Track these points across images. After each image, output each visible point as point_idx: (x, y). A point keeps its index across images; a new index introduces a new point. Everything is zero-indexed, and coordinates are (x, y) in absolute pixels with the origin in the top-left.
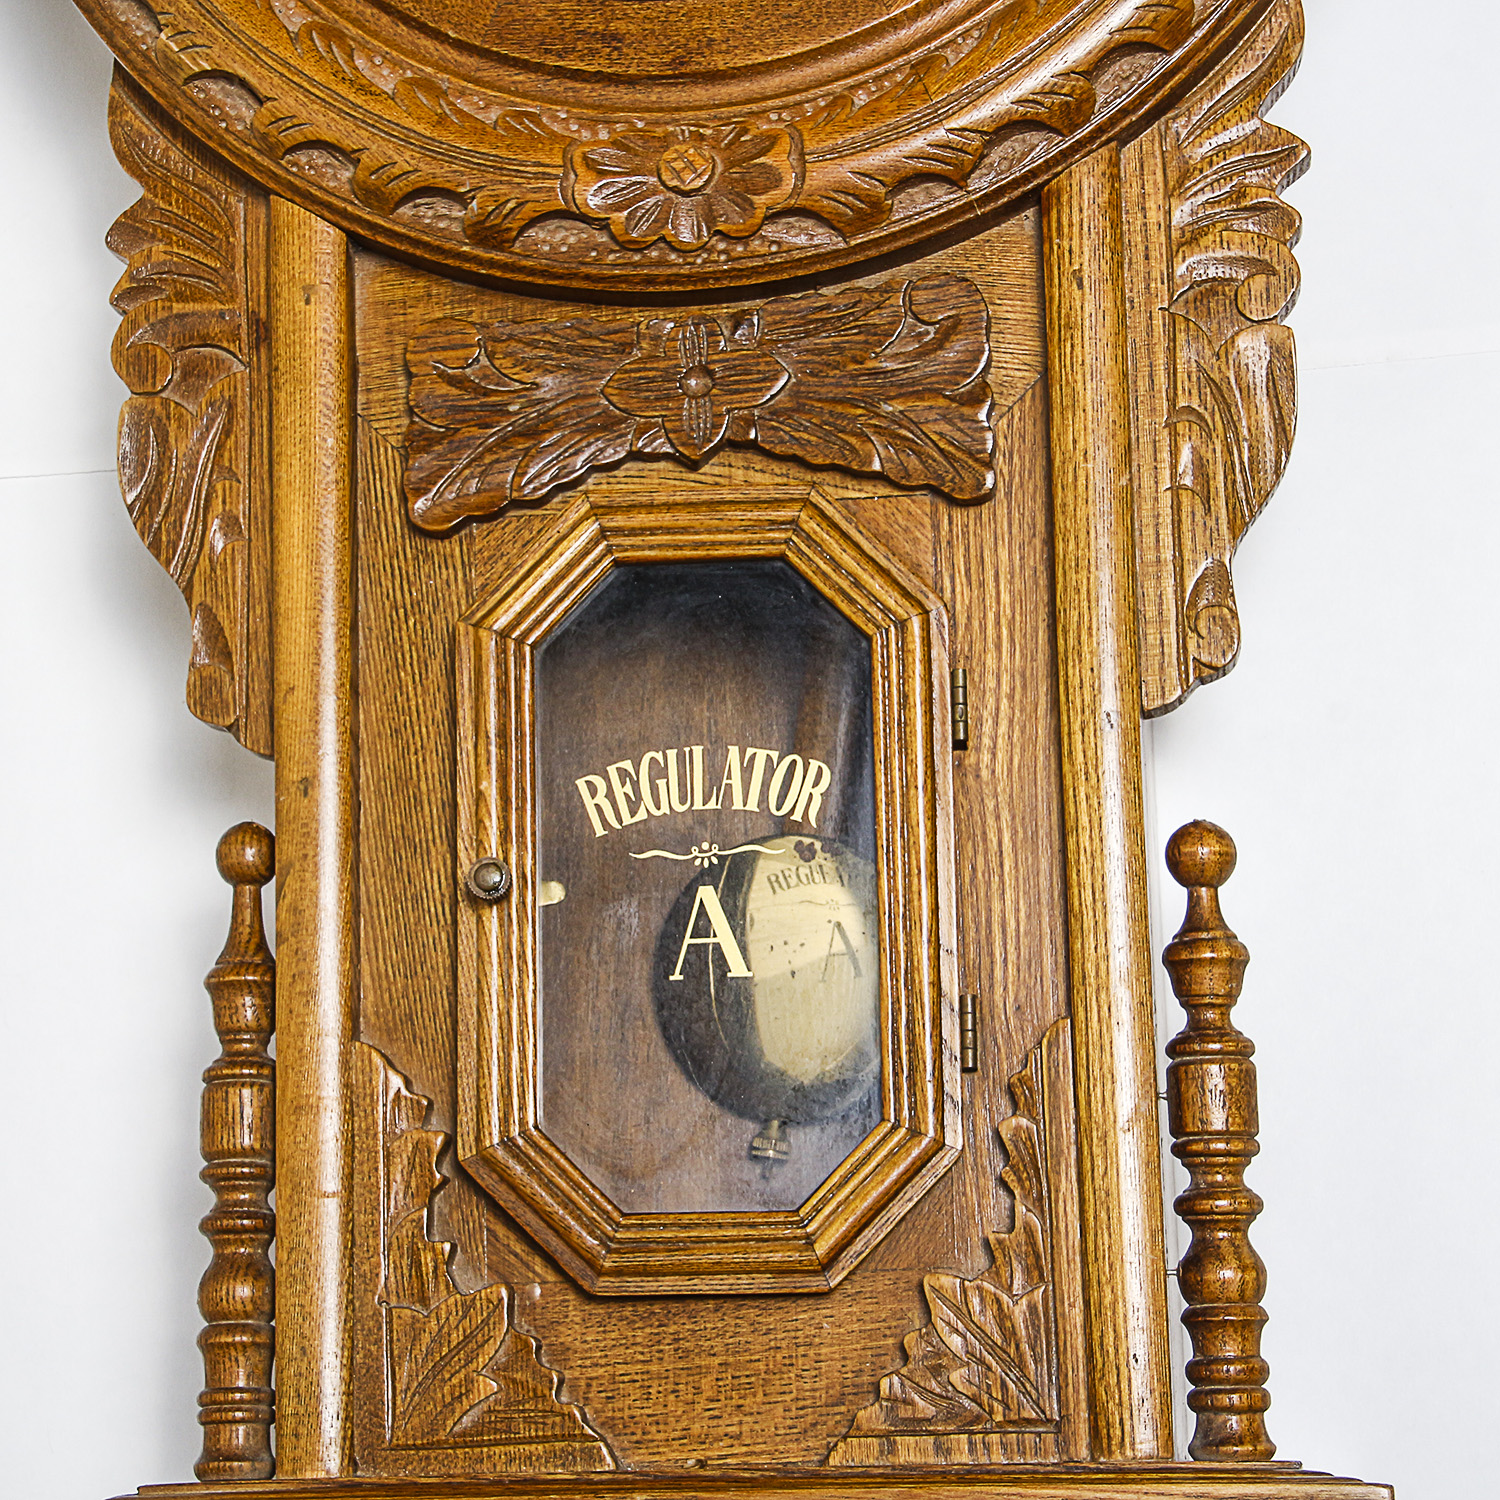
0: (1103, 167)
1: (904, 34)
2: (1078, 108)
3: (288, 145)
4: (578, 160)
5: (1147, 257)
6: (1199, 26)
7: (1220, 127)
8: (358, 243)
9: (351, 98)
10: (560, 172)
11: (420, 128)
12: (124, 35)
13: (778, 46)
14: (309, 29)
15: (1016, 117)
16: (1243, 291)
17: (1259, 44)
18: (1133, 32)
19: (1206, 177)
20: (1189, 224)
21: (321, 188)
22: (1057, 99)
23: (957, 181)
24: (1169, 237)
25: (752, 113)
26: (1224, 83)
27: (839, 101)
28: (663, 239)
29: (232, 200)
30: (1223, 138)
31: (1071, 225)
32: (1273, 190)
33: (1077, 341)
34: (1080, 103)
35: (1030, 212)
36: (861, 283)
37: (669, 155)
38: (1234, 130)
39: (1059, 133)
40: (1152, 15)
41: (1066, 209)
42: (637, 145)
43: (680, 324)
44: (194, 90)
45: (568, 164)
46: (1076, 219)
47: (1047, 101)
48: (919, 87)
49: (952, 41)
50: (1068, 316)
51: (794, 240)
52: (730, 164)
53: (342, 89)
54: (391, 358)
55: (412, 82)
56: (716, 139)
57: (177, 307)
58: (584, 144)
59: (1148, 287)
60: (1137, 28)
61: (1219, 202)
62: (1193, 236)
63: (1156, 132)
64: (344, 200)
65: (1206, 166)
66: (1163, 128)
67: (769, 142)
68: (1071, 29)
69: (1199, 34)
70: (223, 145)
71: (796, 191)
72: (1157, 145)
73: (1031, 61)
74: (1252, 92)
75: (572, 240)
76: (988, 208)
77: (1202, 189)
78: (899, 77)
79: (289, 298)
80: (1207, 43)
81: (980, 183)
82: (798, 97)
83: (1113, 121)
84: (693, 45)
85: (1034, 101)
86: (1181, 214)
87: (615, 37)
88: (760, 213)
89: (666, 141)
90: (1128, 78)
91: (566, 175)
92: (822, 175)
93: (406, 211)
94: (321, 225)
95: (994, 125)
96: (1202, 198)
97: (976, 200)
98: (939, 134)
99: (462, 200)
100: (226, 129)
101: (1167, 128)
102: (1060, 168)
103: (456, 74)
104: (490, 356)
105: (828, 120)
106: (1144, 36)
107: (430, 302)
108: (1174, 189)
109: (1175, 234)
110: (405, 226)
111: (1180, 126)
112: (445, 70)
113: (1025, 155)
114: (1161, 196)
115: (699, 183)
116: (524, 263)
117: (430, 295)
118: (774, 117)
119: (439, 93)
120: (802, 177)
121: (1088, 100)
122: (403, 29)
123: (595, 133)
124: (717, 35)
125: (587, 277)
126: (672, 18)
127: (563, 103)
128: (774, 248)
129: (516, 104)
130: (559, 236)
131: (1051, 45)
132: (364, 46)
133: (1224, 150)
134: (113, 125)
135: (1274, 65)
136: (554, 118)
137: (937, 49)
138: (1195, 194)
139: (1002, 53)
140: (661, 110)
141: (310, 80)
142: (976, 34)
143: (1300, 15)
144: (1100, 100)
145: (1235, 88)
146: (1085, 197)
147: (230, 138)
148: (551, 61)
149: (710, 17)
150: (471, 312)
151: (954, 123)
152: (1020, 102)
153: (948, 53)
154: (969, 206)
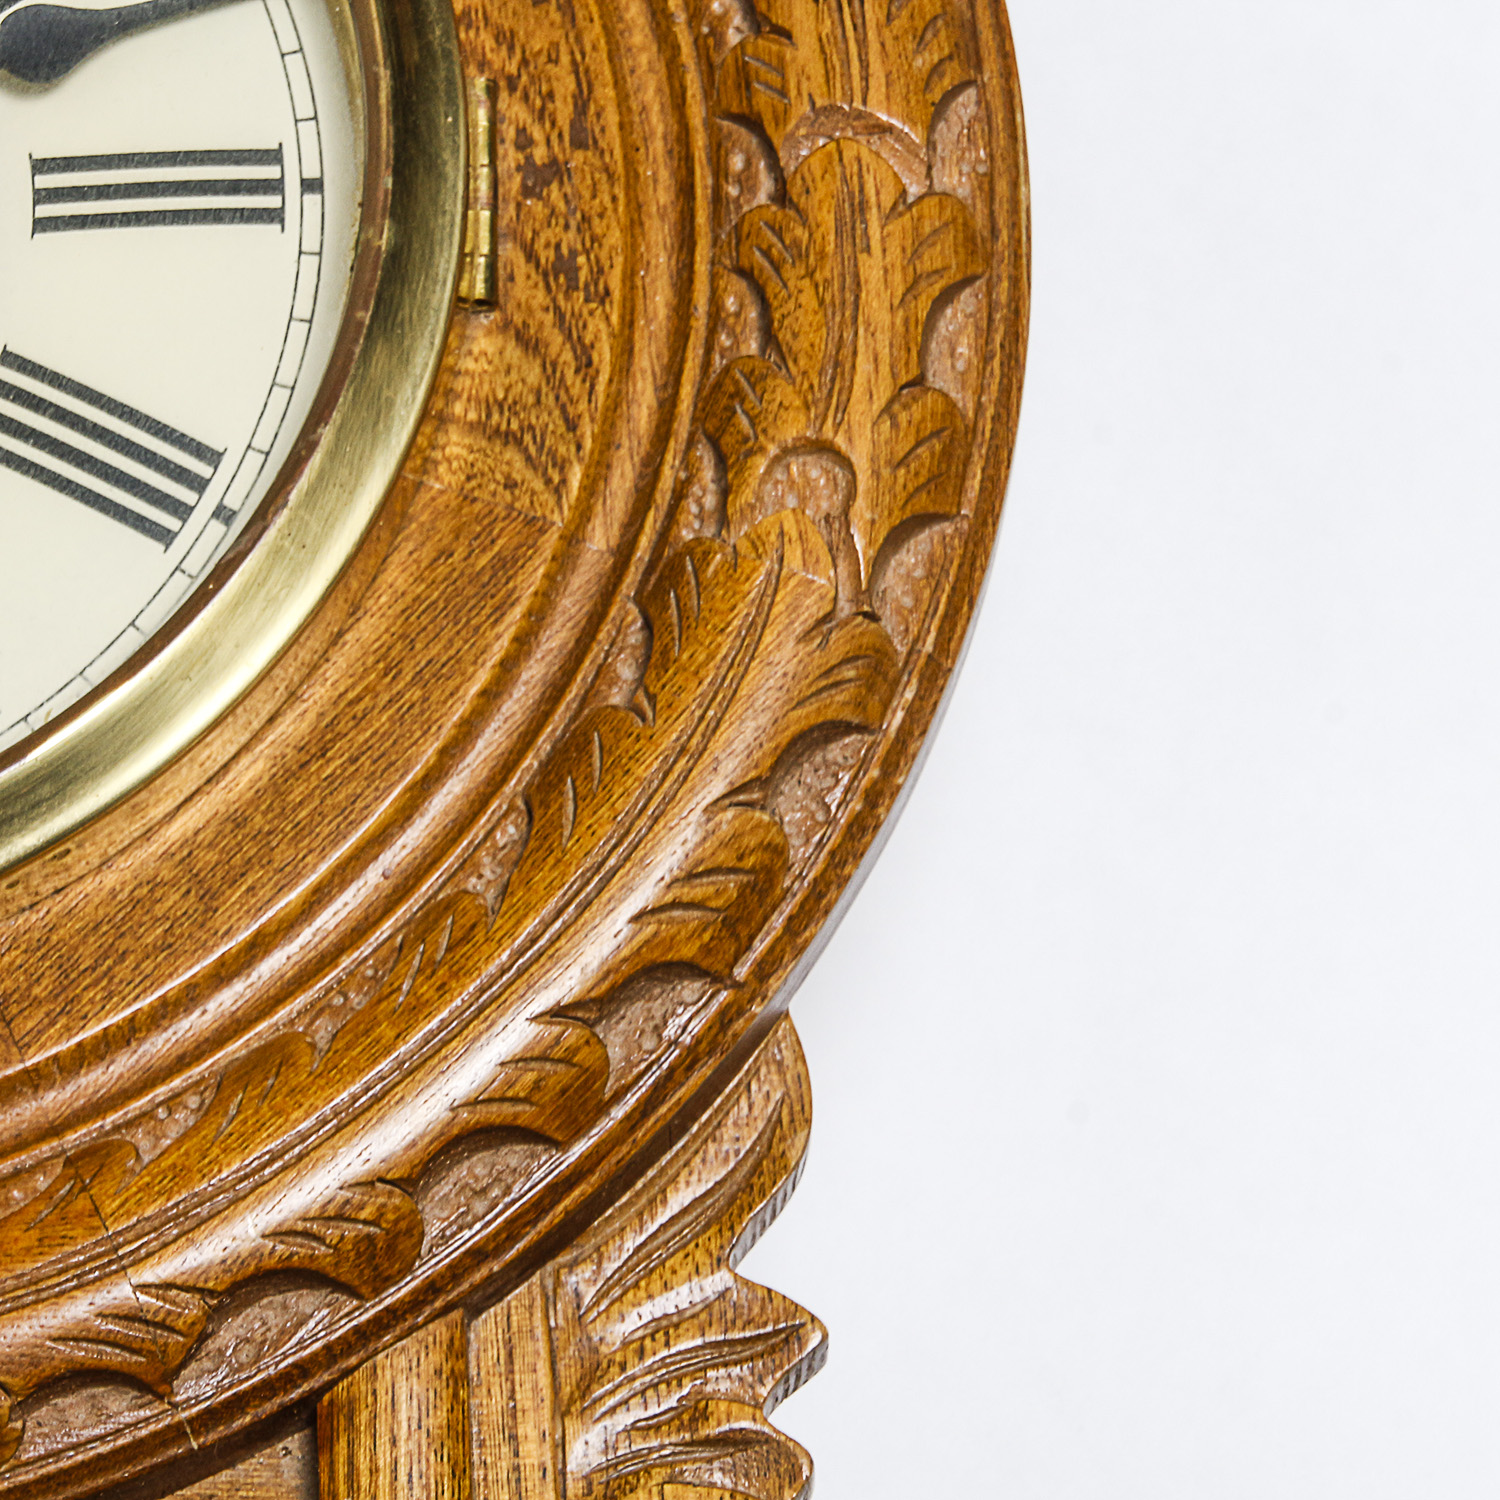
0: (436, 1357)
1: (54, 1100)
2: (391, 1247)
6: (618, 1097)
7: (657, 1285)
15: (272, 1263)
17: (728, 1132)
18: (494, 1107)
19: (633, 1378)
20: (600, 1469)
22: (351, 1231)
23: (152, 1384)
24: (562, 1494)
26: (664, 1201)
30: (665, 1304)
31: (374, 1471)
32: (758, 1406)
34: (393, 1238)
35: (294, 1442)
38: (684, 1289)
39: (352, 1292)
40: (530, 1077)
41: (365, 1440)
46: (384, 1459)
47: (331, 1233)
48: (82, 1203)
49: (147, 1115)
60: (503, 1099)
61: (658, 1427)
62: (608, 1493)
63: (536, 1290)
65: (631, 1358)
66: (549, 1283)
68: (377, 1099)
69: (619, 1112)
72: (538, 1315)
73: (300, 1157)
74: (717, 1219)
76: (212, 1437)
77: (626, 1402)
78: (42, 1182)
80: (633, 1129)
83: (456, 1272)
85: (306, 1234)
90: (484, 1191)
95: (228, 1279)
96: (624, 1419)
97: (190, 1421)
98: (120, 1292)
101: (558, 1283)
102: (353, 1360)
106: (516, 1116)
108: (572, 1401)
109: (573, 1490)
111: (583, 1281)
113: (285, 1333)
114: (546, 1412)
121: (409, 1232)
131: (338, 1129)
133: (665, 1328)
135: (756, 1169)
137: (116, 1128)
138: (613, 1410)
139: (245, 1142)
142: (193, 1101)
143: (803, 1081)
144: (433, 1230)
145: (685, 1211)
146: (403, 1416)
151: (150, 1274)
152: (278, 1234)
153: (140, 1137)
154: (176, 1433)
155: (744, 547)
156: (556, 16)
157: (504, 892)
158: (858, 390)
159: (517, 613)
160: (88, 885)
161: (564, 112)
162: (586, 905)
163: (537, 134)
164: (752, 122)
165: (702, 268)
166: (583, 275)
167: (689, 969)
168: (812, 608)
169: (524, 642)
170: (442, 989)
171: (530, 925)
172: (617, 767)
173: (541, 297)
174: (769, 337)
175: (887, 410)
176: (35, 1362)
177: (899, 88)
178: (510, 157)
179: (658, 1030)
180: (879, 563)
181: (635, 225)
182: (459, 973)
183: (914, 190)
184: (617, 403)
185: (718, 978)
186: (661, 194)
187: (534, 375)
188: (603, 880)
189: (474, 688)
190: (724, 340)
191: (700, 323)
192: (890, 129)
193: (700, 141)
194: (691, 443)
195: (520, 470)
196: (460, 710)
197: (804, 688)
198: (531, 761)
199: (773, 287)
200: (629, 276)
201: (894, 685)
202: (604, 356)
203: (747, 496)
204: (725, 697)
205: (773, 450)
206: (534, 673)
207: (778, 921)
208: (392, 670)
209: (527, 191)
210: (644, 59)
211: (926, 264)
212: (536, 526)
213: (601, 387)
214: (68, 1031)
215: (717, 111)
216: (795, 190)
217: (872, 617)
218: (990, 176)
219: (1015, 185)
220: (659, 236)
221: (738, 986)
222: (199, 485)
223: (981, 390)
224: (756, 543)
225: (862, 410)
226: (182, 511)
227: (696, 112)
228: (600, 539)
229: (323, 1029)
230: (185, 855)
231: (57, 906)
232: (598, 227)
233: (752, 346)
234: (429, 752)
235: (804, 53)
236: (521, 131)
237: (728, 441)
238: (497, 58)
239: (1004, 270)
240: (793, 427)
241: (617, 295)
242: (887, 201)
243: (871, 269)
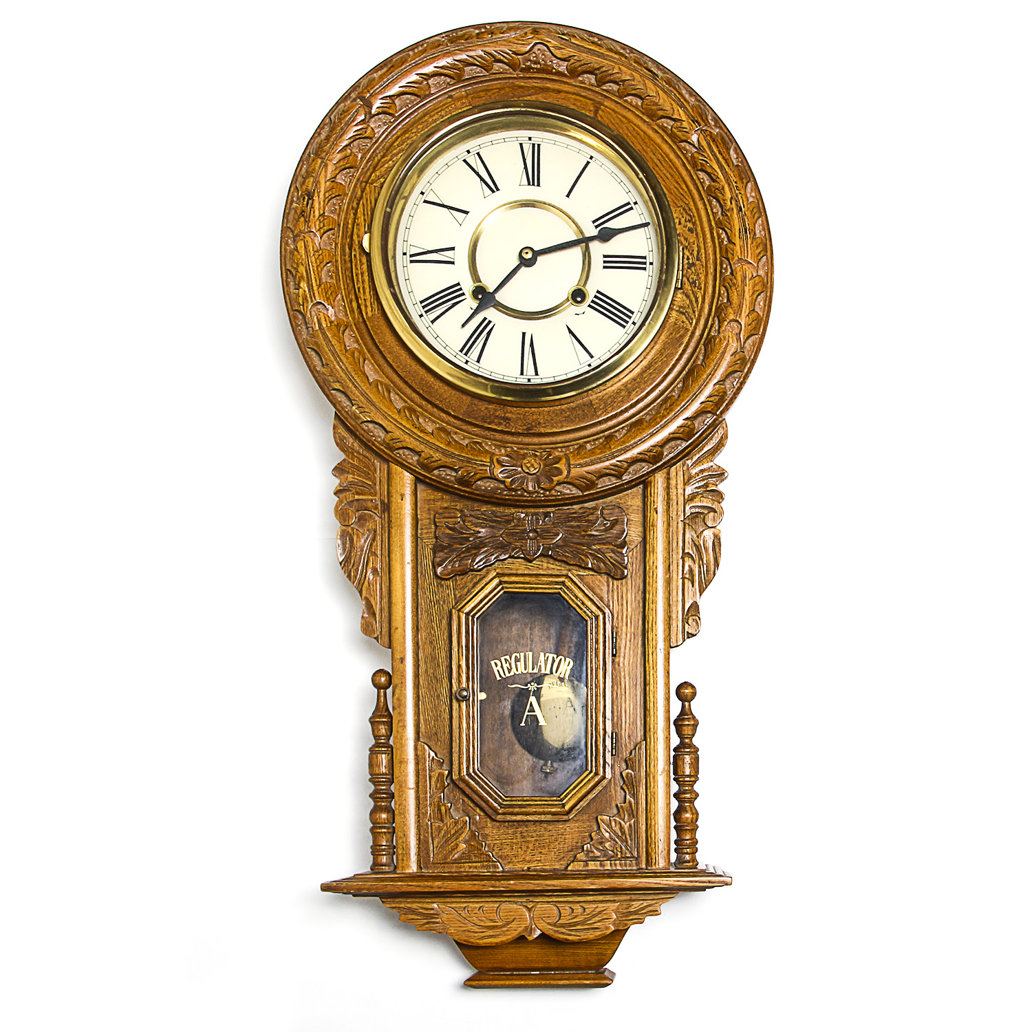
0: (665, 475)
1: (603, 426)
2: (658, 457)
3: (397, 447)
4: (495, 461)
5: (677, 504)
6: (696, 433)
7: (701, 464)
8: (418, 480)
9: (419, 434)
10: (489, 464)
11: (442, 446)
12: (340, 405)
13: (562, 427)
14: (404, 408)
15: (637, 458)
16: (706, 517)
17: (714, 439)
19: (696, 480)
20: (691, 494)
21: (407, 462)
22: (652, 454)
23: (619, 477)
24: (684, 498)
25: (552, 448)
27: (582, 447)
28: (523, 488)
29: (375, 461)
30: (703, 467)
31: (654, 493)
32: (717, 486)
33: (655, 530)
34: (658, 455)
35: (641, 486)
36: (586, 505)
37: (525, 461)
38: (706, 465)
39: (652, 464)
40: (682, 429)
41: (653, 488)
42: (515, 456)
43: (527, 515)
44: (363, 426)
45: (492, 461)
46: (656, 491)
47: (648, 454)
48: (608, 445)
49: (618, 430)
50: (653, 523)
51: (566, 491)
52: (545, 466)
53: (415, 431)
54: (429, 519)
55: (438, 429)
56: (541, 456)
57: (357, 497)
58: (497, 455)
59: (677, 514)
60: (677, 433)
61: (700, 488)
62: (692, 497)
63: (682, 464)
64: (415, 466)
65: (696, 476)
67: (558, 460)
68: (656, 431)
69: (697, 436)
70: (374, 445)
71: (567, 477)
72: (682, 468)
73: (643, 441)
74: (712, 453)
75: (492, 486)
76: (628, 485)
77: (695, 483)
78: (601, 440)
79: (396, 498)
80: (699, 438)
81: (626, 478)
82: (568, 444)
83: (669, 461)
84: (534, 424)
85: (645, 454)
86: (689, 490)
87: (508, 419)
88: (555, 483)
89: (524, 456)
90: (674, 448)
91: (491, 465)
92: (575, 472)
93: (436, 472)
94: (408, 474)
95: (631, 460)
96: (695, 486)
97: (625, 482)
98: (614, 462)
99: (456, 471)
100: (375, 440)
101: (685, 463)
102: (652, 474)
103: (454, 427)
104: (464, 521)
105: (578, 454)
106: (680, 436)
107: (444, 501)
108: (687, 482)
109: (686, 497)
110: (436, 476)
111: (689, 462)
112: (450, 425)
113: (641, 469)
114: (682, 484)
115: (535, 472)
116: (476, 492)
117: (443, 498)
118: (560, 450)
119: (448, 433)
120: (569, 472)
121: (661, 454)
122: (435, 410)
123: (500, 451)
124: (542, 421)
125: (497, 498)
126: (527, 414)
127: (490, 439)
128: (559, 494)
129: (474, 439)
130: (488, 484)
131: (650, 436)
132: (422, 414)
133: (702, 471)
134: (334, 433)
135: (718, 445)
136: (487, 444)
137: (614, 432)
138: (693, 485)
139: (635, 438)
140: (522, 444)
141: (404, 427)
142: (626, 429)
143: (727, 431)
144: (665, 453)
145: (706, 452)
146: (659, 485)
147: (376, 443)
148: (486, 425)
149: (539, 415)
150: (457, 505)
151: (619, 459)
152: (640, 454)
153: (617, 434)
154: (622, 485)
155: (722, 338)
156: (695, 236)
157: (679, 396)
158: (743, 311)
159: (683, 346)
160: (608, 389)
161: (695, 253)
162: (692, 401)
163: (690, 257)
164: (728, 260)
165: (717, 285)
166: (697, 285)
167: (709, 412)
168: (733, 350)
169: (684, 351)
170: (668, 413)
171: (684, 403)
172: (699, 376)
173: (690, 288)
174: (728, 300)
175: (748, 315)
176: (600, 472)
177: (753, 256)
178: (686, 261)
179: (704, 422)
180: (744, 343)
181: (706, 276)
182: (671, 411)
183: (755, 275)
184: (702, 308)
185: (714, 414)
186: (711, 270)
187: (688, 302)
188: (696, 396)
189: (675, 359)
190: (721, 299)
191: (717, 295)
192: (751, 263)
193: (718, 261)
194: (714, 316)
195: (685, 320)
196: (673, 362)
197: (731, 364)
198: (684, 372)
199: (730, 291)
200: (705, 285)
201: (746, 365)
202: (700, 300)
203: (723, 329)
204: (718, 365)
205: (728, 320)
206: (686, 356)
207: (724, 404)
208: (662, 354)
209: (688, 268)
210: (709, 245)
211: (756, 289)
212: (687, 330)
213: (699, 305)
214: (606, 415)
215: (721, 256)
216: (734, 273)
217: (743, 352)
218: (767, 273)
219: (771, 274)
220: (710, 277)
221: (717, 415)
222: (630, 317)
223: (764, 311)
224: (724, 338)
225: (744, 315)
226: (627, 322)
227: (718, 257)
228: (698, 333)
229: (648, 418)
230: (625, 385)
231: (604, 392)
232: (700, 276)
233: (725, 301)
234: (668, 369)
235: (738, 248)
236: (688, 257)
237: (720, 318)
238: (684, 242)
239: (769, 290)
240: (732, 317)
241: (703, 288)
242: (750, 276)
243: (746, 289)
